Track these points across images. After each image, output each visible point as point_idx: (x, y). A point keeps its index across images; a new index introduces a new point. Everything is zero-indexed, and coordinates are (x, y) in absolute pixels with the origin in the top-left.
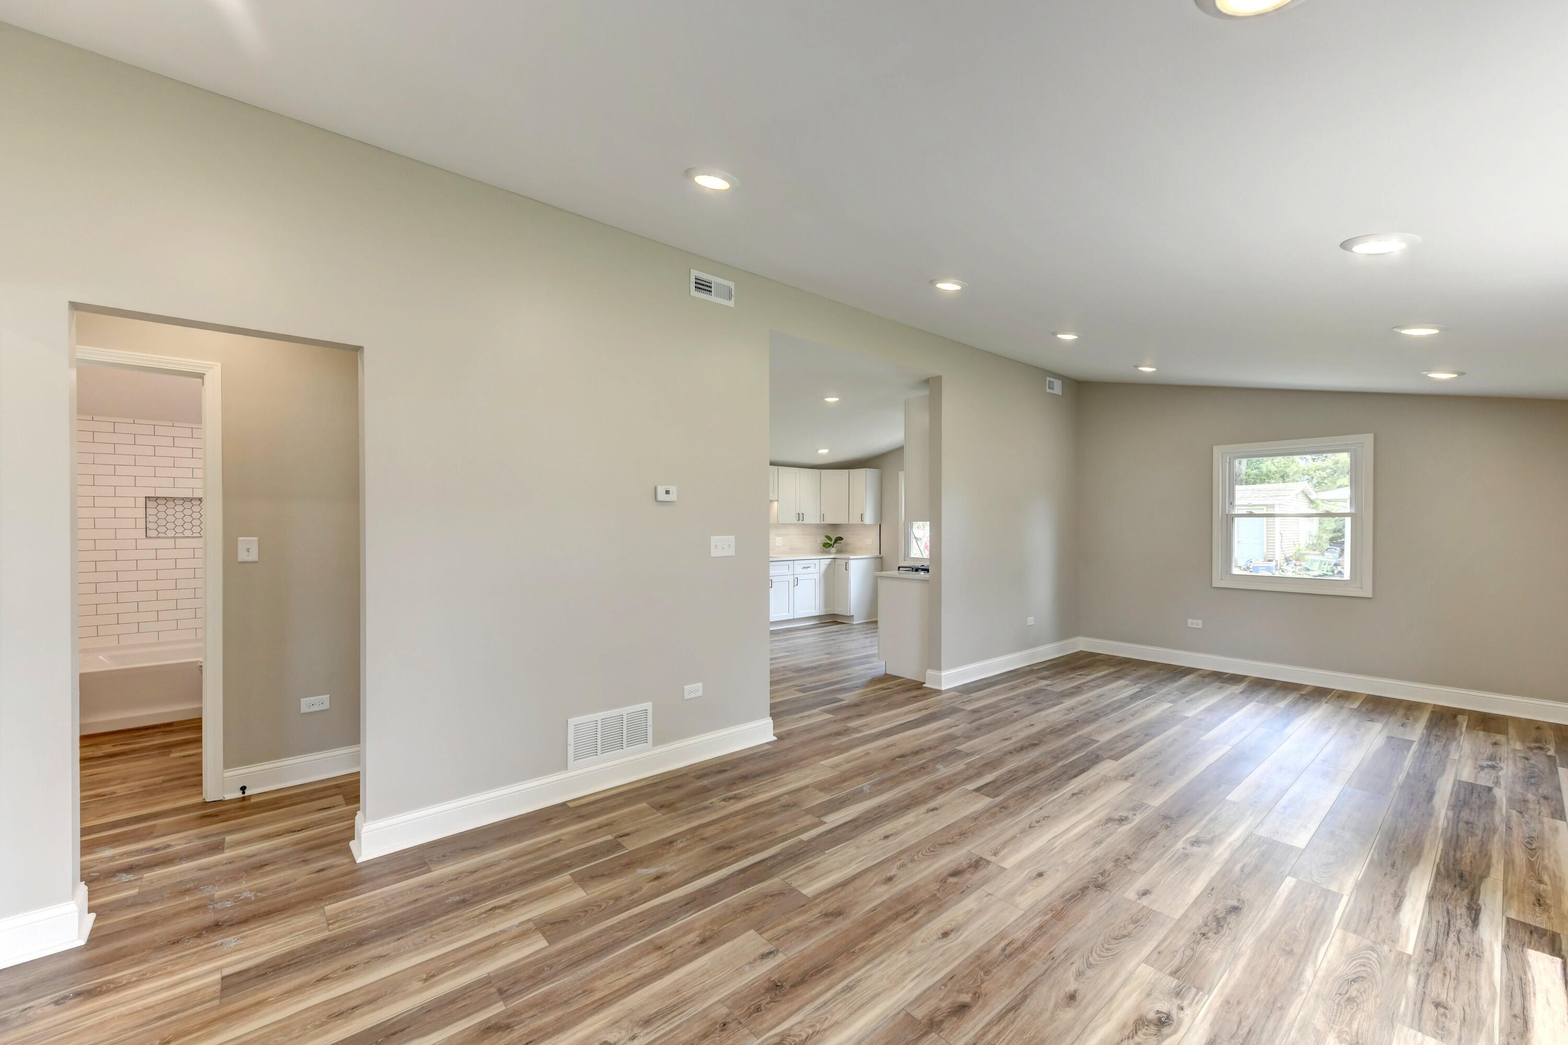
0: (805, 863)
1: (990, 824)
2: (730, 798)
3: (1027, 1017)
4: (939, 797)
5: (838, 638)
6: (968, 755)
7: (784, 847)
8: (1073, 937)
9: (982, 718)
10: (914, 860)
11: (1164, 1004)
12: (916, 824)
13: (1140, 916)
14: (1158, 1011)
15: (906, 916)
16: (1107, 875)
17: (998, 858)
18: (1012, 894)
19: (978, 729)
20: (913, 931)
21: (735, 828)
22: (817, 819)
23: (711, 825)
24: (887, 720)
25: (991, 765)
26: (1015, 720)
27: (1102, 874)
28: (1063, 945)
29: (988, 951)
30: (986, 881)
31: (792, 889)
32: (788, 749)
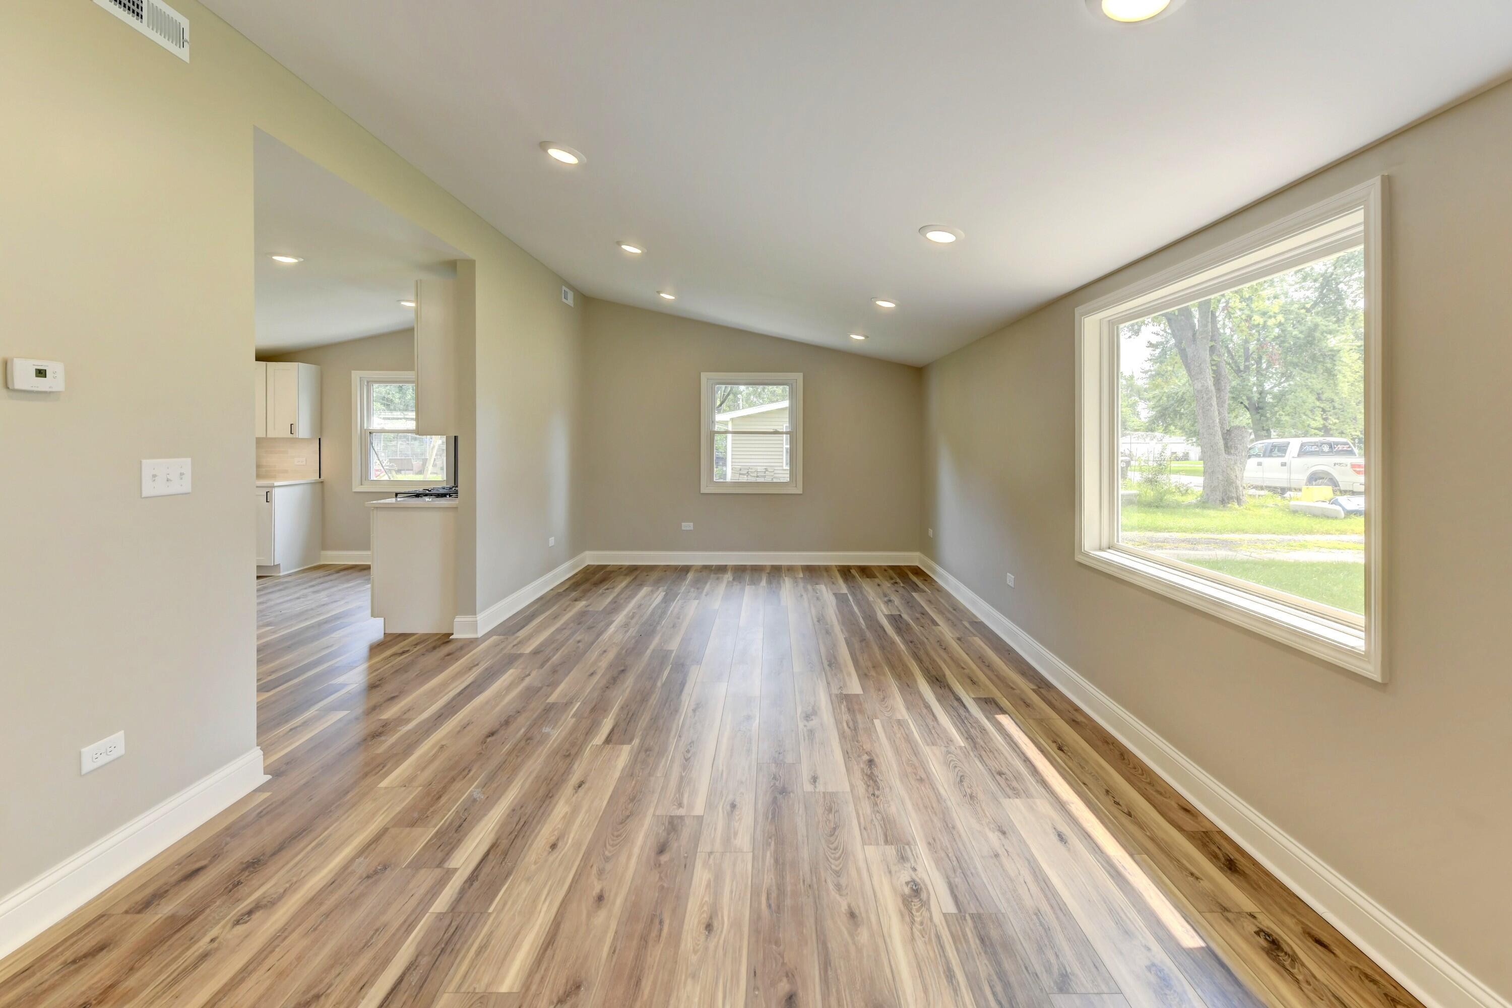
0: (472, 945)
1: (650, 775)
2: (250, 913)
3: (842, 964)
4: (575, 766)
5: (270, 600)
6: (568, 704)
7: (418, 939)
8: (805, 853)
9: (549, 659)
10: (608, 858)
11: (904, 873)
12: (575, 811)
13: (828, 803)
14: (906, 883)
15: (654, 934)
16: (778, 776)
17: (685, 806)
18: (727, 840)
19: (554, 671)
20: (677, 945)
21: (299, 958)
22: (438, 871)
23: (243, 980)
24: (434, 694)
25: (598, 709)
26: (585, 652)
27: (775, 778)
28: (806, 868)
29: (759, 918)
30: (696, 839)
31: (482, 997)
32: (306, 785)
